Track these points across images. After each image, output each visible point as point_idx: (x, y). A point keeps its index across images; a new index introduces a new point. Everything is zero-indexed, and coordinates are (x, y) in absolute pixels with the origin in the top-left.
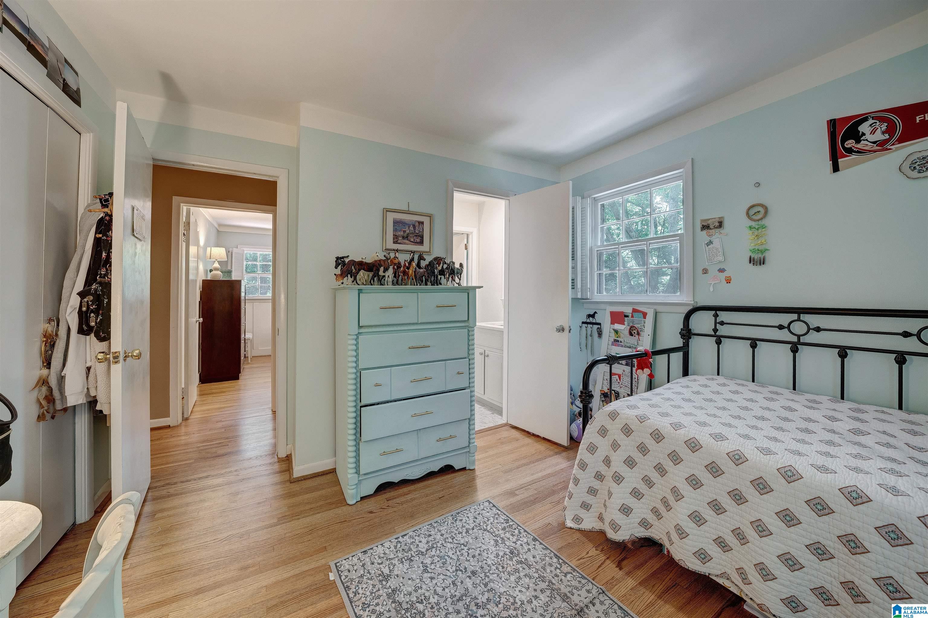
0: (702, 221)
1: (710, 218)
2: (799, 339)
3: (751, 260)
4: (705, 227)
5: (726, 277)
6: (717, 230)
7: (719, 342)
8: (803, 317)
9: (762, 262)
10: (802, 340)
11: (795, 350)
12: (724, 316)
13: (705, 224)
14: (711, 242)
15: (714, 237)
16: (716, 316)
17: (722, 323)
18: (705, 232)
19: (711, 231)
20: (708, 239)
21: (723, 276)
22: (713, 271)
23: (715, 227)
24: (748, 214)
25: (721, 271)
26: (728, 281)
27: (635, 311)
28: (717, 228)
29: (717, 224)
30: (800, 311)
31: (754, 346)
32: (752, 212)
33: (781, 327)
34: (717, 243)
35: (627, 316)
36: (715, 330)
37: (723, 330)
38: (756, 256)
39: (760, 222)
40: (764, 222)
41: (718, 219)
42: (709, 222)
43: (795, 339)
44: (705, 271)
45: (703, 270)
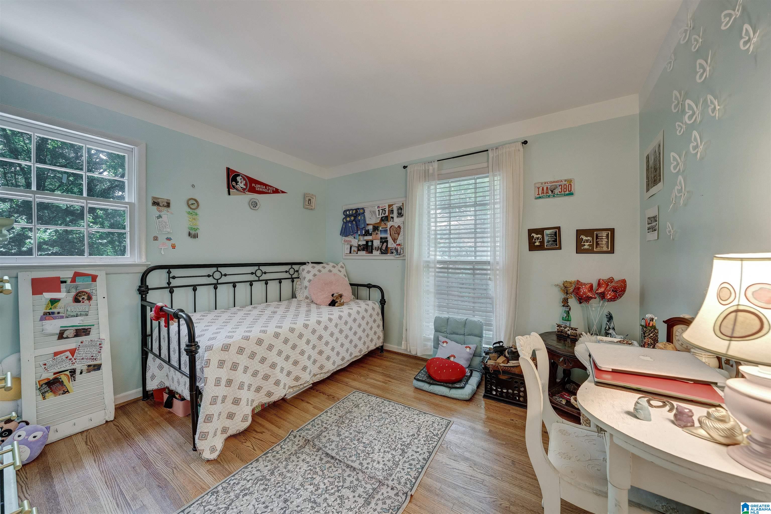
0: (154, 198)
1: (160, 197)
2: (217, 281)
3: (190, 234)
4: (156, 203)
5: (172, 244)
6: (166, 209)
7: (171, 292)
8: (220, 269)
9: (195, 236)
10: (220, 281)
11: (216, 288)
12: (174, 272)
13: (156, 201)
14: (159, 217)
15: (162, 213)
16: (169, 273)
17: (174, 278)
18: (155, 207)
19: (160, 208)
20: (158, 214)
21: (169, 243)
22: (162, 238)
23: (163, 206)
24: (188, 204)
25: (169, 239)
26: (174, 247)
27: (77, 274)
28: (165, 207)
29: (165, 204)
30: (217, 266)
31: (195, 290)
32: (191, 202)
33: (209, 276)
34: (165, 217)
35: (65, 282)
36: (169, 283)
37: (174, 283)
38: (193, 232)
39: (194, 211)
40: (196, 211)
41: (167, 200)
42: (159, 200)
43: (215, 282)
44: (156, 239)
45: (154, 237)
